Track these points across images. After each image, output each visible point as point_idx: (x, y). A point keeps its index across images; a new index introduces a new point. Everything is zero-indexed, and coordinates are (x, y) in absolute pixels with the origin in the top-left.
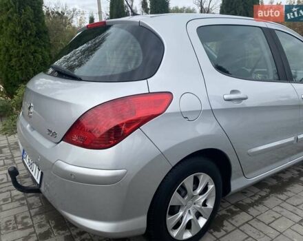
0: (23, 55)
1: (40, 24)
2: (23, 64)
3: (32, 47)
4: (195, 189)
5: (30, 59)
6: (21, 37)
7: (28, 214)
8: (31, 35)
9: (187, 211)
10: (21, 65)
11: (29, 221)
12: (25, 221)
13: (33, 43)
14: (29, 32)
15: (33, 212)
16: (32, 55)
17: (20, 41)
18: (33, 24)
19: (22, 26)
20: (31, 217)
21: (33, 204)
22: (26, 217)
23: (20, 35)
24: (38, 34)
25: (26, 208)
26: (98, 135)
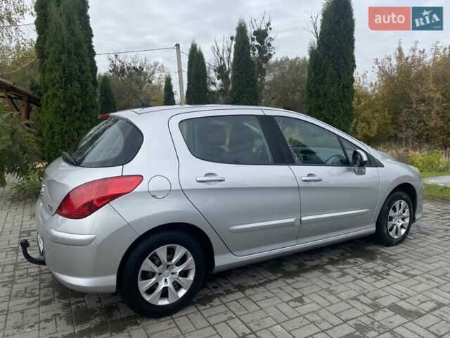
0: (66, 132)
1: (88, 99)
2: (66, 142)
3: (77, 124)
4: (170, 260)
5: (74, 136)
6: (66, 113)
7: (38, 287)
8: (76, 110)
9: (164, 280)
10: (64, 143)
11: (37, 292)
12: (34, 291)
13: (78, 119)
14: (74, 108)
15: (42, 285)
16: (77, 131)
17: (65, 117)
18: (79, 99)
19: (67, 102)
20: (40, 289)
21: (45, 279)
22: (36, 289)
23: (64, 110)
24: (84, 109)
25: (38, 282)
26: (76, 208)
